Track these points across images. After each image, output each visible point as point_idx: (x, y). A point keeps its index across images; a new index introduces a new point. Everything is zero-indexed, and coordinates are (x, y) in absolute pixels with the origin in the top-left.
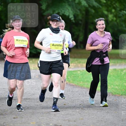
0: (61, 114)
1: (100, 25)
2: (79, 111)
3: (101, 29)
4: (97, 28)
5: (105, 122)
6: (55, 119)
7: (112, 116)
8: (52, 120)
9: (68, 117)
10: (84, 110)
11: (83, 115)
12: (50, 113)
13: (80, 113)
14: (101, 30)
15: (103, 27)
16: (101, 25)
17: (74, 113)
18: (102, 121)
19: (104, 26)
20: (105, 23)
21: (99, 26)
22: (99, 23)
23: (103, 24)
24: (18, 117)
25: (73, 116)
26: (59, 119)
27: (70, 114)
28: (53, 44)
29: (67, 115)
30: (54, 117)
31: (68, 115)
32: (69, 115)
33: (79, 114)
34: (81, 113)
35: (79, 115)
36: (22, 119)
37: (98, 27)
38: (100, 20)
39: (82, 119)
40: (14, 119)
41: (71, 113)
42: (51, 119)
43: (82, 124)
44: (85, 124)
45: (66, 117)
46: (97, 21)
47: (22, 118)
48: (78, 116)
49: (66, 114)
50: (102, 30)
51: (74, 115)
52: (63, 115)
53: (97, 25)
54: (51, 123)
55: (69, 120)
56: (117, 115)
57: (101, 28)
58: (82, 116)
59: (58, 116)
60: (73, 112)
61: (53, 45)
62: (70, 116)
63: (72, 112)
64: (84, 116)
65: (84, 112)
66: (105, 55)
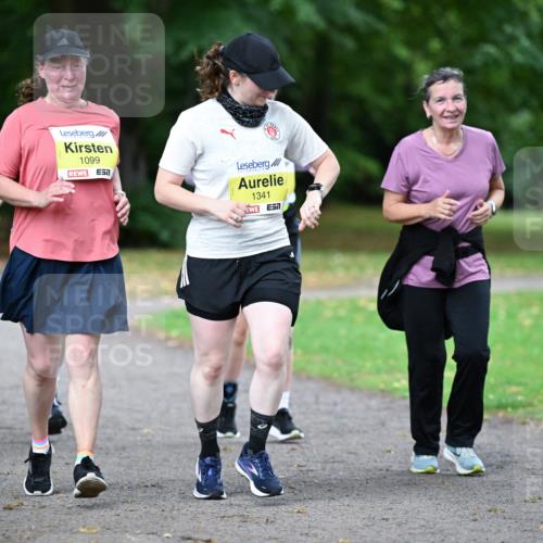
1: (442, 100)
3: (449, 120)
4: (428, 115)
5: (399, 525)
6: (184, 511)
7: (430, 499)
8: (173, 518)
9: (239, 505)
10: (310, 474)
11: (305, 495)
12: (161, 487)
14: (448, 124)
15: (457, 110)
16: (450, 101)
18: (387, 520)
19: (462, 105)
20: (465, 92)
21: (439, 108)
22: (438, 89)
23: (456, 98)
24: (25, 503)
26: (203, 513)
28: (243, 180)
30: (179, 502)
34: (298, 487)
36: (42, 510)
37: (432, 108)
38: (445, 78)
40: (7, 511)
42: (165, 514)
43: (301, 534)
44: (316, 535)
46: (430, 83)
47: (44, 507)
50: (450, 126)
53: (428, 101)
54: (169, 532)
55: (242, 516)
57: (446, 114)
61: (243, 183)
66: (466, 244)
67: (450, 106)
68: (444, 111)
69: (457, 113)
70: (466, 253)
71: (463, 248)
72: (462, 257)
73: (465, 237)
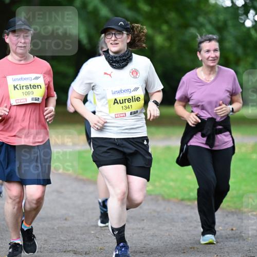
0: (57, 239)
2: (96, 233)
4: (200, 59)
7: (163, 243)
9: (73, 246)
11: (104, 241)
13: (97, 237)
16: (212, 52)
17: (84, 236)
21: (207, 55)
25: (82, 244)
26: (56, 249)
27: (78, 240)
28: (116, 99)
29: (71, 240)
30: (44, 244)
31: (73, 242)
32: (75, 241)
33: (95, 238)
34: (100, 237)
35: (95, 240)
37: (202, 56)
38: (210, 40)
39: (101, 249)
41: (79, 236)
45: (69, 245)
48: (93, 243)
49: (69, 238)
51: (85, 240)
52: (63, 241)
53: (200, 52)
55: (74, 251)
56: (172, 241)
58: (101, 243)
59: (53, 244)
60: (84, 234)
61: (116, 101)
62: (77, 242)
63: (81, 234)
64: (107, 243)
65: (105, 234)
66: (220, 127)
67: (212, 54)
68: (209, 57)
69: (216, 58)
70: (220, 132)
71: (219, 129)
72: (219, 134)
73: (220, 123)
